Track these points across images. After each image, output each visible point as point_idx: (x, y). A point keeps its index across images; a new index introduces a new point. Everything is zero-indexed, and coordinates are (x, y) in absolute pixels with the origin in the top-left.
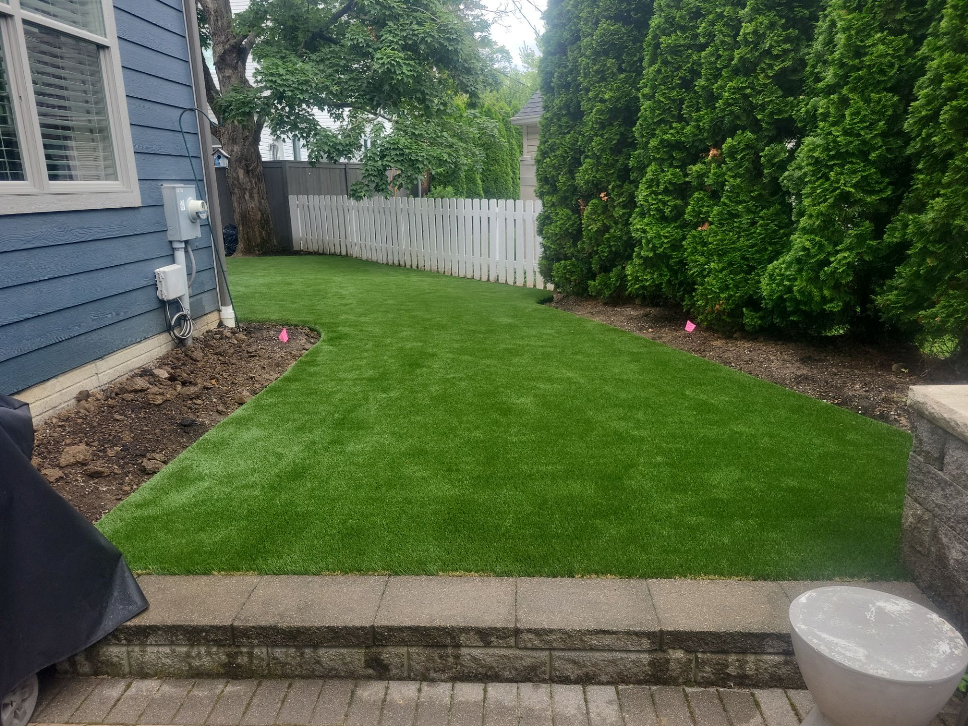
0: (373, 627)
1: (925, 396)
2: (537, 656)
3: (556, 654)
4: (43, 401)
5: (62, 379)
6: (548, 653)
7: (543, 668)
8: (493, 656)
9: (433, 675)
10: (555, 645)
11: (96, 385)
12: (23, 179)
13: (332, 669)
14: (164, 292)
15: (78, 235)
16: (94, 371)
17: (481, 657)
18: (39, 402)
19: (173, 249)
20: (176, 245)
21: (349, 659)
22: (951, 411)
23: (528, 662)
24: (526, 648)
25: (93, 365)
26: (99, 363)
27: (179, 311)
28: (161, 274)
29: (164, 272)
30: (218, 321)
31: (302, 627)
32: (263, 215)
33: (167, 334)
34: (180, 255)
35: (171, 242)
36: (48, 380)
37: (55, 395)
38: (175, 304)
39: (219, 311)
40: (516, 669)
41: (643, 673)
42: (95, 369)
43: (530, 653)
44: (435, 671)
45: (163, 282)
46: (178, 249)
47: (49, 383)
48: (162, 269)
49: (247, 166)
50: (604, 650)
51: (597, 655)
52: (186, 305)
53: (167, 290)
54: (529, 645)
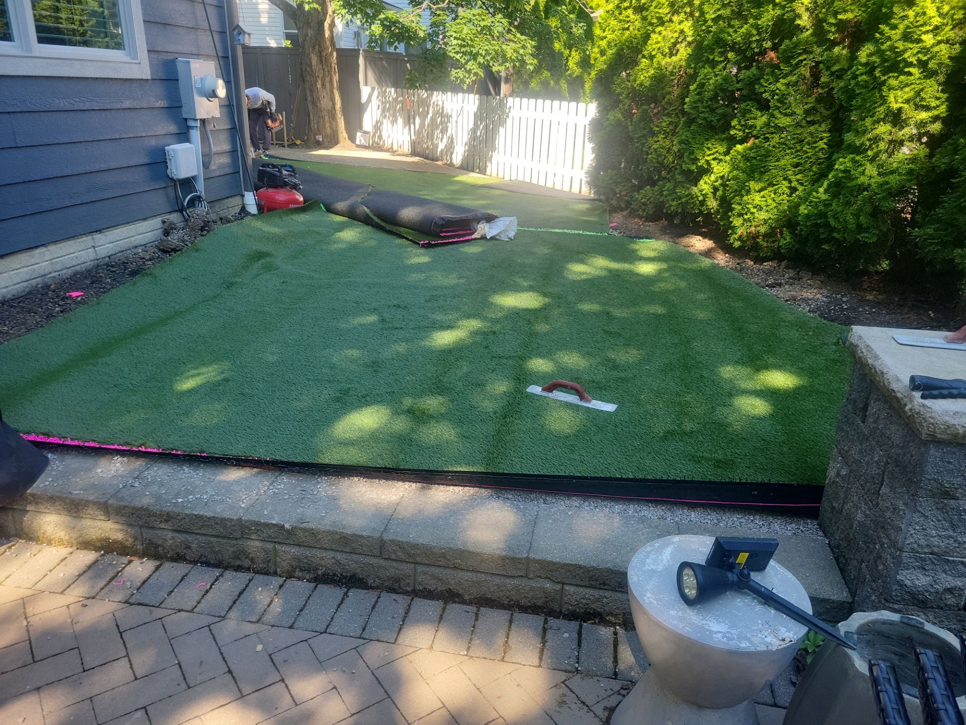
0: (240, 520)
1: (860, 337)
2: (400, 568)
3: (420, 569)
4: (30, 268)
5: (52, 248)
6: (412, 566)
7: (407, 581)
8: (356, 562)
9: (298, 573)
10: (418, 559)
11: (92, 258)
12: (10, 40)
13: (202, 556)
14: (174, 170)
15: (73, 102)
16: (91, 243)
17: (344, 562)
18: (26, 269)
19: (189, 128)
20: (191, 123)
21: (217, 549)
22: (876, 357)
23: (391, 572)
24: (389, 559)
25: (90, 237)
26: (97, 236)
27: (192, 193)
28: (171, 152)
29: (174, 150)
30: (241, 206)
31: (173, 512)
33: (179, 214)
34: (195, 134)
35: (186, 120)
36: (36, 247)
37: (44, 264)
38: (188, 184)
39: (243, 196)
40: (380, 579)
41: (508, 598)
42: (91, 241)
43: (394, 564)
44: (301, 570)
45: (172, 160)
46: (193, 127)
47: (37, 251)
48: (172, 147)
50: (468, 571)
51: (461, 574)
52: (200, 186)
53: (176, 169)
54: (393, 557)
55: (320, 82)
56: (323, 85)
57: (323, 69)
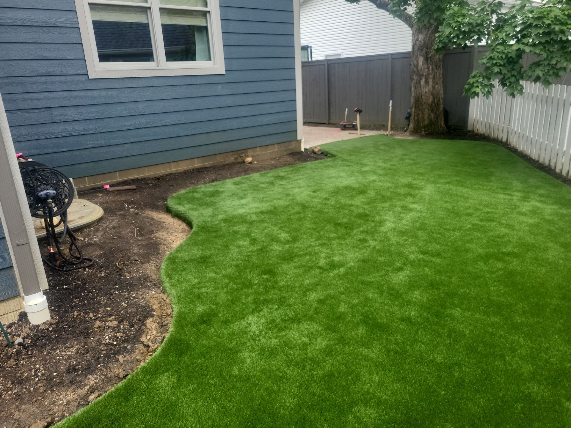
32: (434, 99)
49: (427, 53)
55: (424, 80)
56: (427, 82)
57: (428, 68)
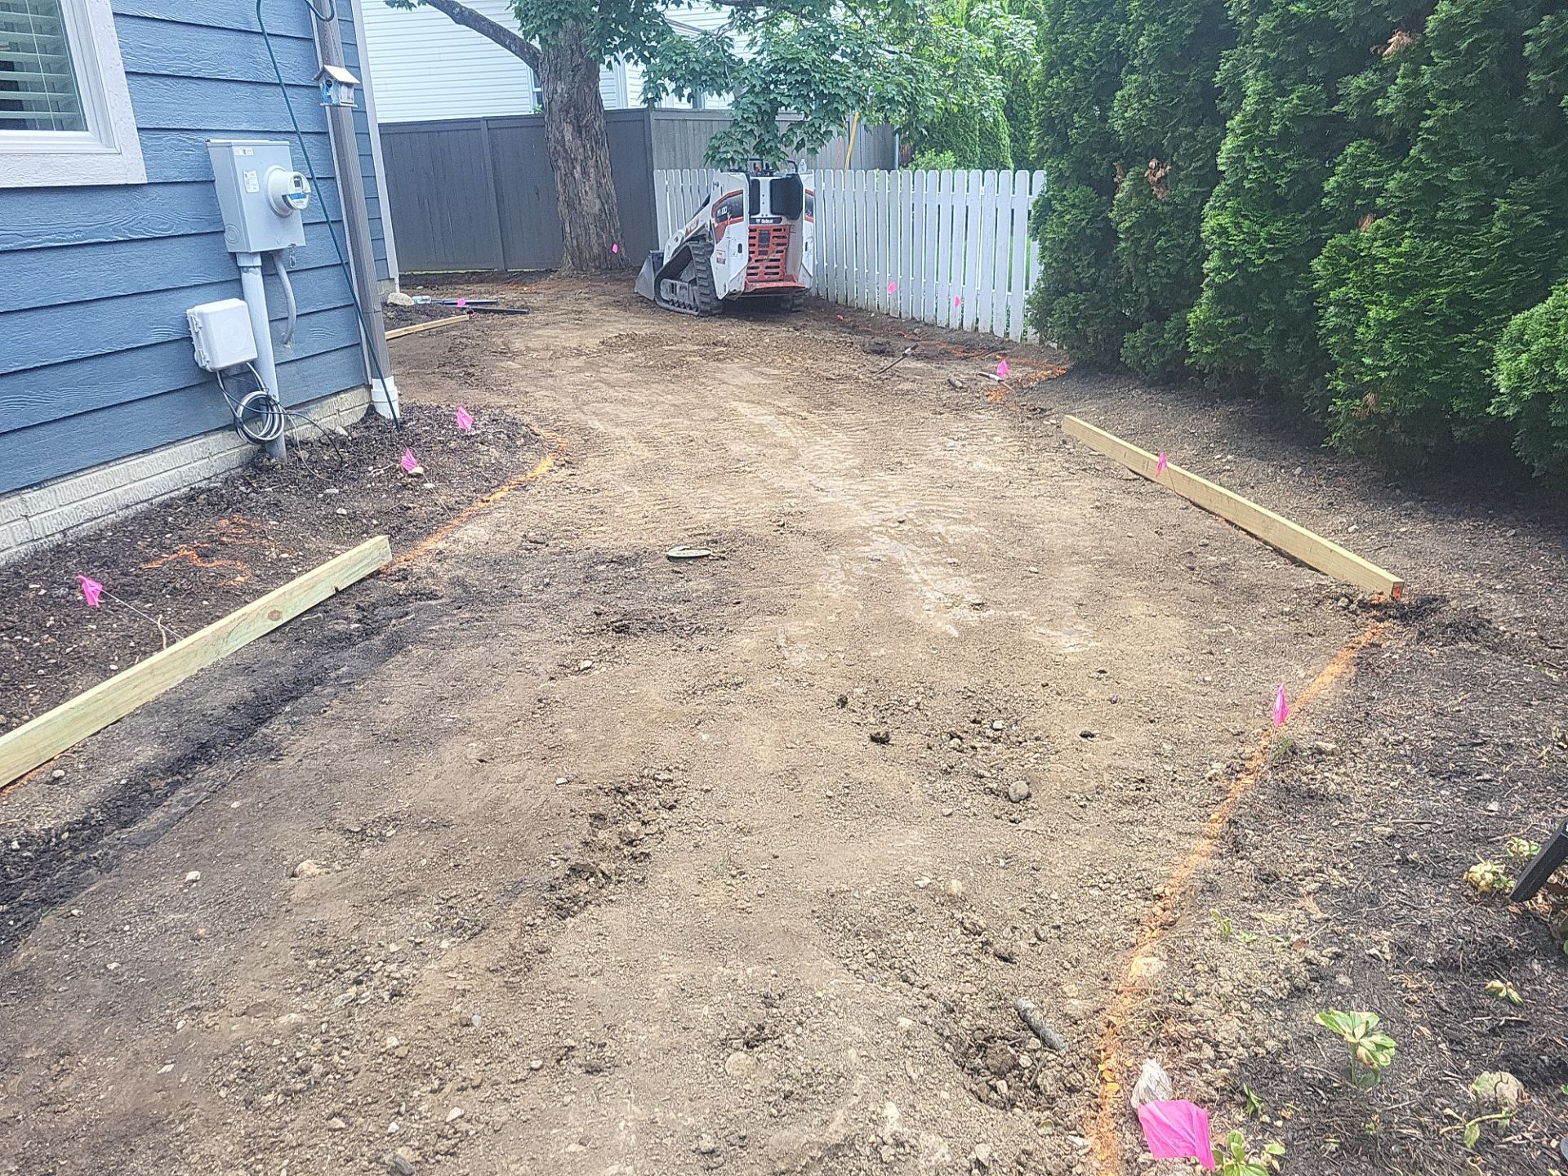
14: (208, 353)
16: (19, 510)
19: (238, 270)
20: (241, 261)
27: (251, 391)
28: (201, 319)
29: (201, 315)
30: (365, 408)
33: (226, 434)
34: (254, 281)
35: (234, 255)
38: (245, 375)
39: (369, 386)
46: (248, 268)
48: (198, 309)
49: (577, 118)
52: (270, 382)
55: (579, 168)
56: (584, 173)
57: (584, 147)
